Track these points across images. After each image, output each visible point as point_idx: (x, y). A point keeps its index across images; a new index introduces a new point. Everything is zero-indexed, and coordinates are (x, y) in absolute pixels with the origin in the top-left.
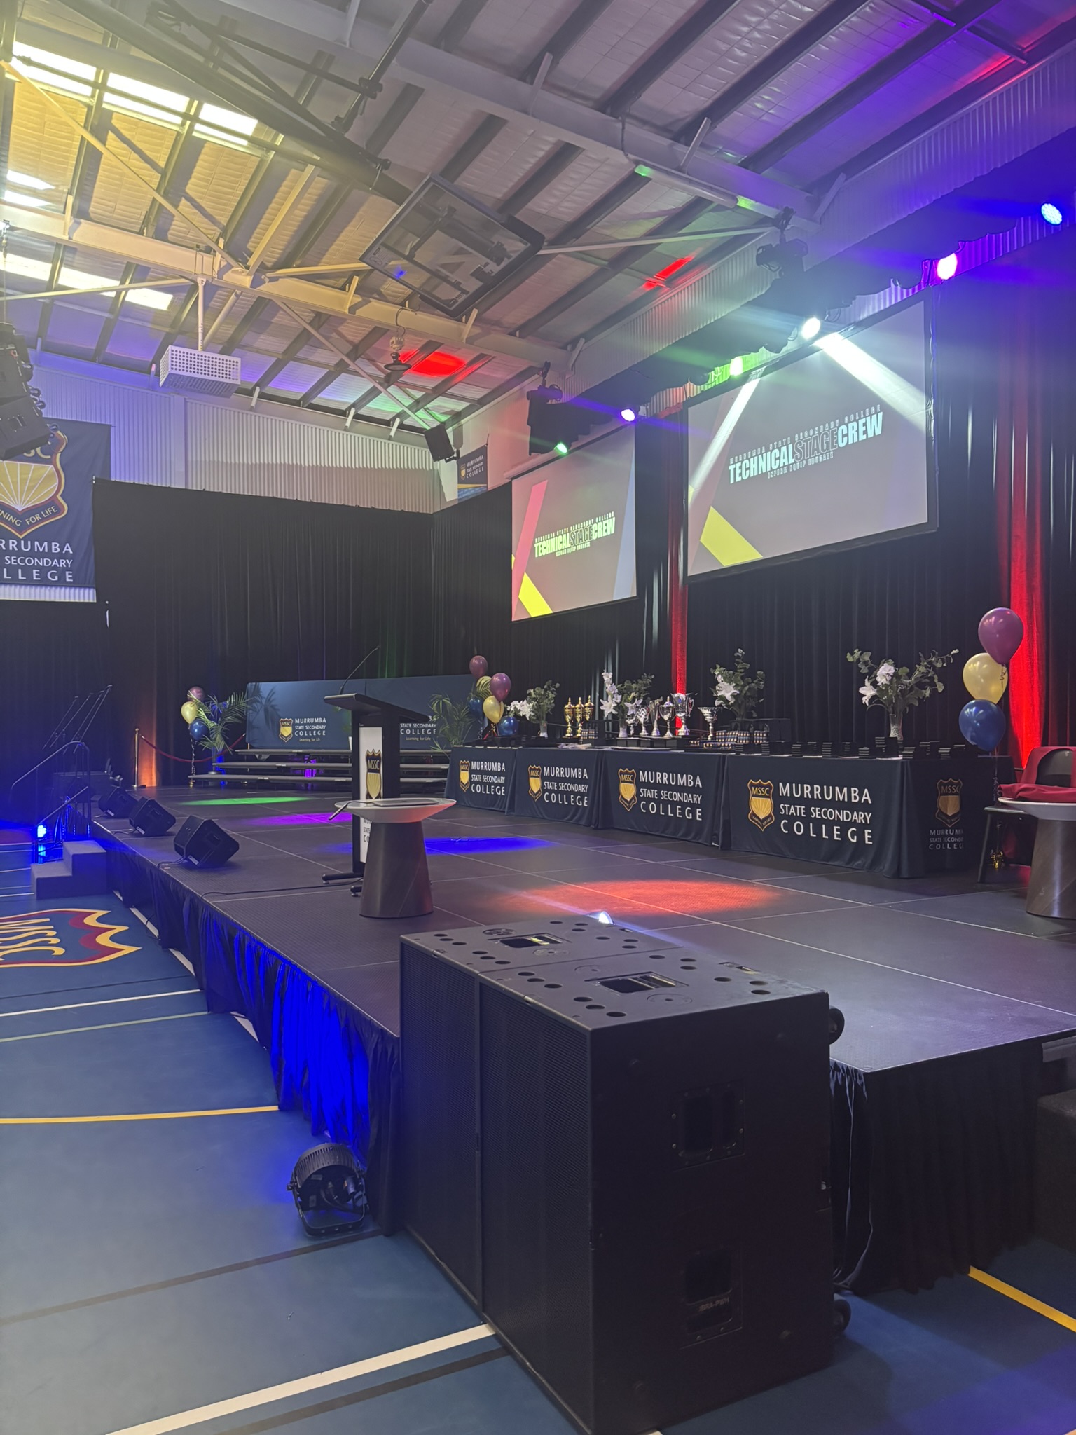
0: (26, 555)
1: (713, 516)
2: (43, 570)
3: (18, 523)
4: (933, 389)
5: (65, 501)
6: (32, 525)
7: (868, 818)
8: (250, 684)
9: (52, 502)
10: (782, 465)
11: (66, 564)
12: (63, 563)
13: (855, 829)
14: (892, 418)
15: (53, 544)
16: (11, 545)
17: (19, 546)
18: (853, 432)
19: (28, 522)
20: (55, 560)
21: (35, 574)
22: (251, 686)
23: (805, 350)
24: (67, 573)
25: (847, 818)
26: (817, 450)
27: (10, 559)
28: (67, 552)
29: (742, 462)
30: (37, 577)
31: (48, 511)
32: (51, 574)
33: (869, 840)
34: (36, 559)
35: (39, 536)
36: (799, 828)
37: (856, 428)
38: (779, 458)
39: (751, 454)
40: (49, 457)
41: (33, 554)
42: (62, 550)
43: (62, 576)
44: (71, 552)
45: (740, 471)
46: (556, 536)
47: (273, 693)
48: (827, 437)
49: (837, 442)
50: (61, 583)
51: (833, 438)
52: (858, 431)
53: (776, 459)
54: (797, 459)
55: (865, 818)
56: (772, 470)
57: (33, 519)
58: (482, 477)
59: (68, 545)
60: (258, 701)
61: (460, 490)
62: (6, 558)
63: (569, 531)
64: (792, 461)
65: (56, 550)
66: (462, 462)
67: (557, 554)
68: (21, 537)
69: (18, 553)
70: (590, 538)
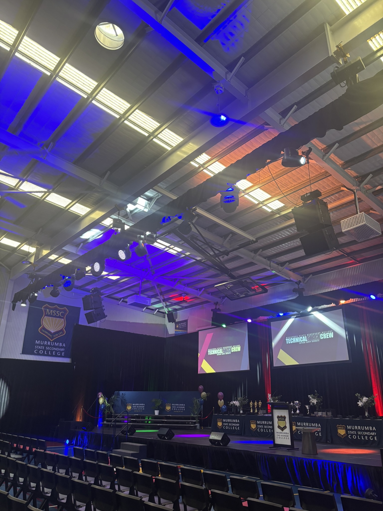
0: (52, 346)
1: (281, 351)
2: (56, 352)
3: (51, 336)
4: (347, 329)
5: (65, 330)
6: (55, 337)
7: (375, 434)
8: (116, 391)
9: (62, 330)
10: (303, 341)
11: (63, 350)
12: (62, 350)
13: (372, 437)
14: (335, 334)
15: (60, 343)
16: (48, 343)
17: (50, 344)
18: (324, 336)
19: (54, 336)
20: (60, 349)
21: (54, 353)
22: (116, 392)
23: (308, 314)
24: (63, 353)
25: (369, 434)
26: (314, 339)
27: (47, 348)
28: (64, 346)
29: (290, 338)
30: (54, 354)
31: (60, 333)
32: (58, 353)
33: (376, 439)
34: (55, 348)
35: (56, 341)
36: (355, 437)
37: (325, 335)
38: (302, 339)
39: (293, 337)
40: (63, 316)
41: (54, 346)
42: (62, 345)
43: (61, 354)
44: (65, 346)
45: (290, 341)
46: (217, 349)
47: (125, 395)
48: (317, 336)
49: (320, 337)
50: (61, 356)
51: (319, 337)
52: (326, 336)
53: (301, 339)
54: (308, 340)
55: (374, 434)
56: (300, 342)
57: (56, 335)
58: (186, 328)
59: (64, 344)
60: (119, 397)
61: (175, 331)
62: (46, 347)
63: (222, 348)
64: (306, 340)
65: (61, 345)
66: (177, 323)
67: (218, 355)
68: (52, 341)
69: (50, 346)
70: (231, 351)
